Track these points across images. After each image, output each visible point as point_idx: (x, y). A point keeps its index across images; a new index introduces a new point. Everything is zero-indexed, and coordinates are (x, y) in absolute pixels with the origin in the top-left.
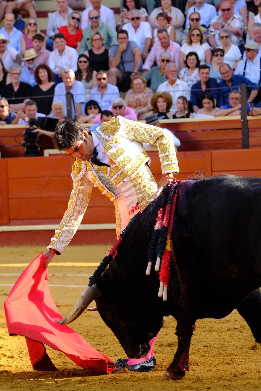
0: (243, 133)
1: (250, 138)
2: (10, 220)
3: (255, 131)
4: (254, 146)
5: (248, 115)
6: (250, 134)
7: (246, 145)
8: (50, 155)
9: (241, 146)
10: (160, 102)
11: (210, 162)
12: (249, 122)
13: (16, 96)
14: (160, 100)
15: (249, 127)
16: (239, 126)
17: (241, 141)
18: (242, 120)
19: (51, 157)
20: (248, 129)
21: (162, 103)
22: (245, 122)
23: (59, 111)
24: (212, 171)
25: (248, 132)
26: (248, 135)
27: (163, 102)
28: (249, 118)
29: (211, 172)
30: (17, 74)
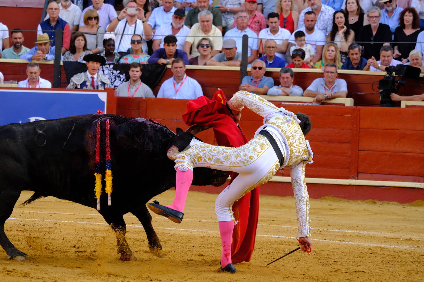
2: (358, 173)
8: (407, 106)
13: (374, 41)
19: (407, 109)
23: (415, 61)
30: (376, 17)
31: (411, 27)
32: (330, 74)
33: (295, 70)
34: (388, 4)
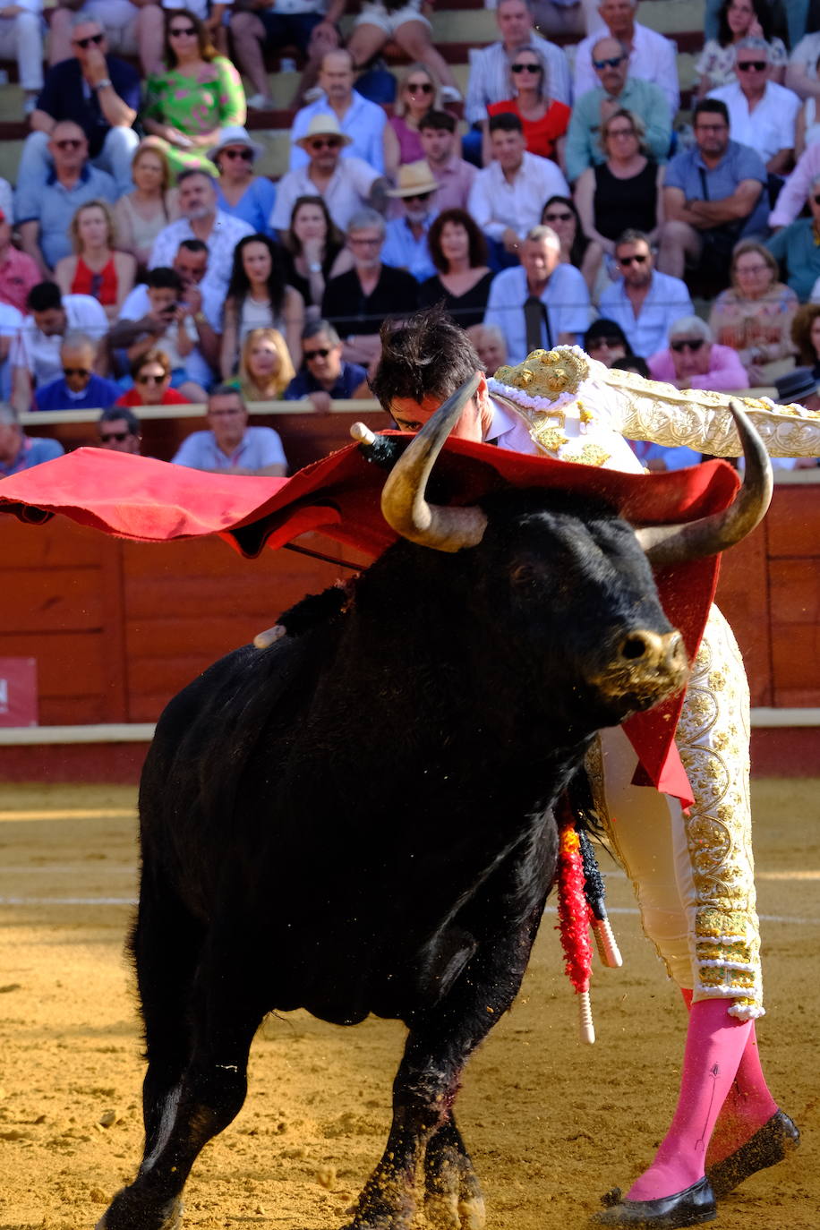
30: (370, 242)
31: (466, 262)
32: (227, 418)
33: (141, 412)
34: (416, 202)
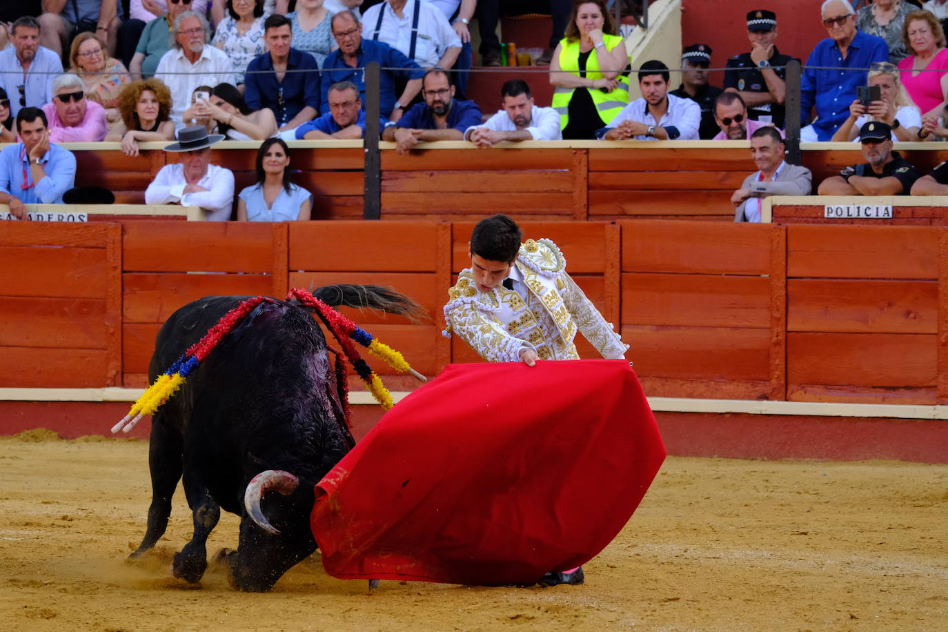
0: (366, 179)
1: (382, 194)
3: (397, 179)
4: (393, 214)
5: (381, 139)
6: (383, 183)
7: (373, 211)
9: (361, 213)
10: (144, 101)
11: (284, 247)
12: (383, 156)
14: (147, 95)
15: (383, 167)
16: (359, 163)
17: (361, 201)
18: (367, 150)
20: (381, 173)
21: (150, 104)
22: (373, 155)
24: (289, 271)
25: (381, 180)
26: (380, 186)
27: (154, 101)
28: (383, 145)
29: (286, 271)
